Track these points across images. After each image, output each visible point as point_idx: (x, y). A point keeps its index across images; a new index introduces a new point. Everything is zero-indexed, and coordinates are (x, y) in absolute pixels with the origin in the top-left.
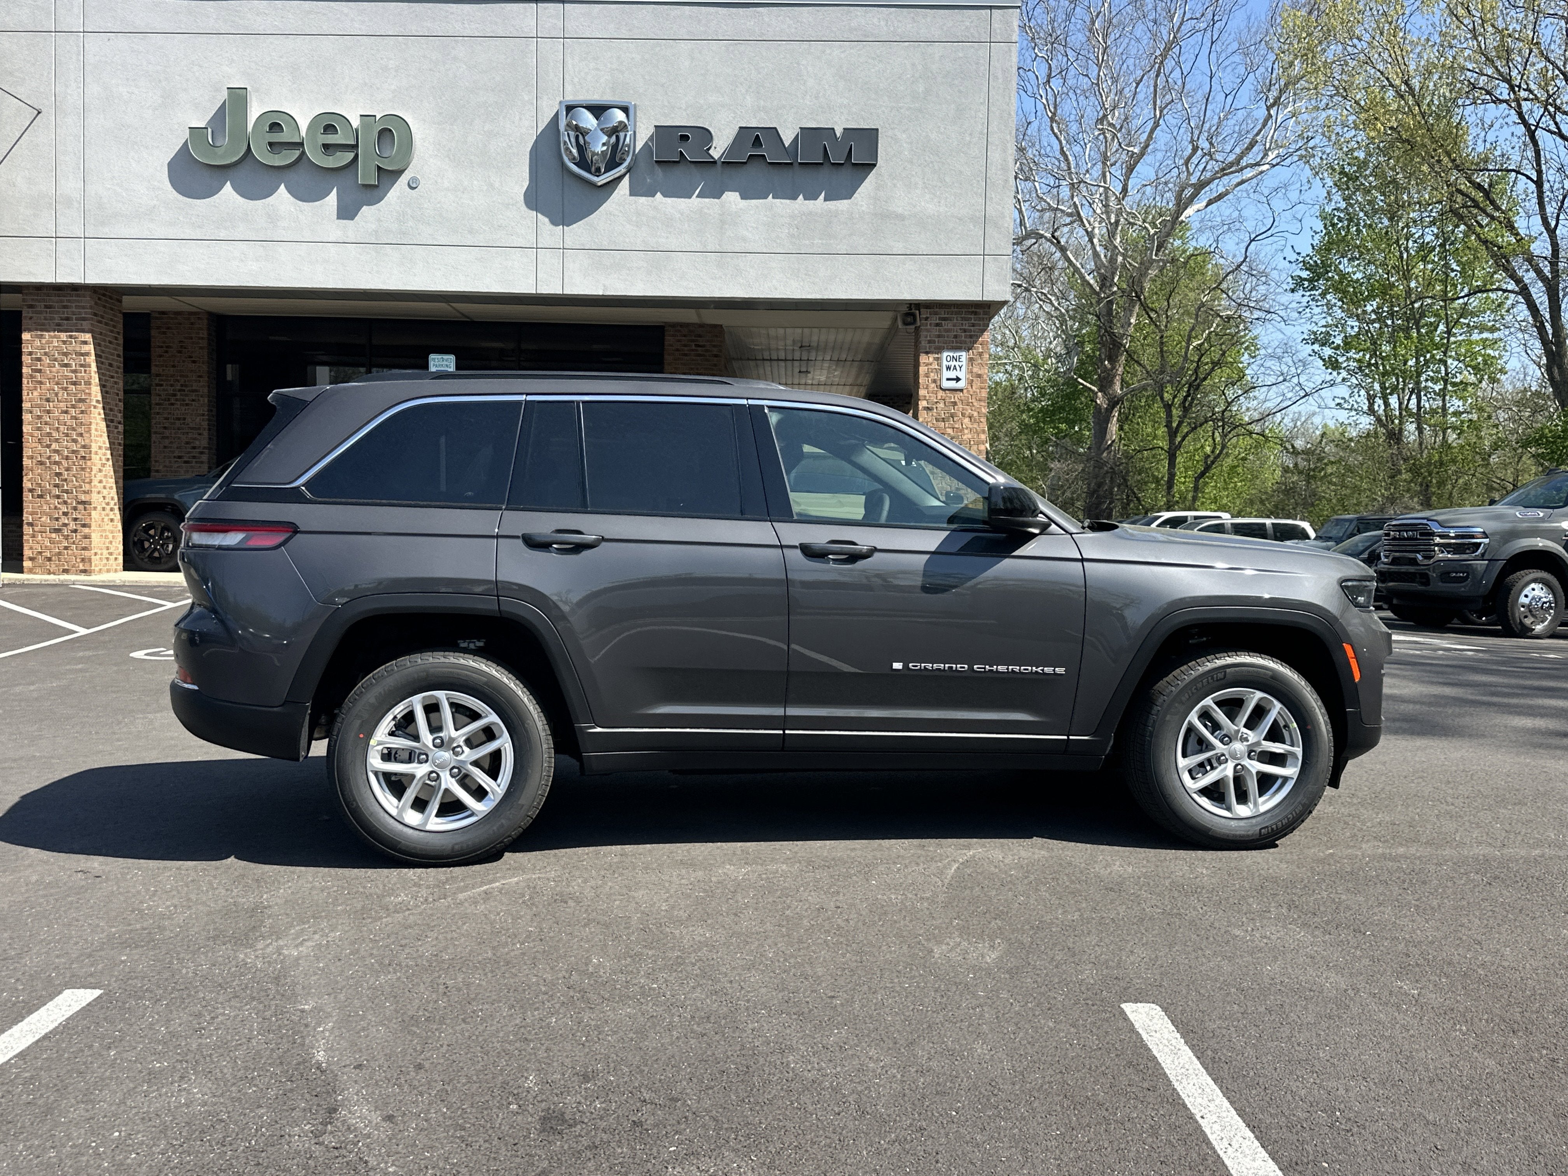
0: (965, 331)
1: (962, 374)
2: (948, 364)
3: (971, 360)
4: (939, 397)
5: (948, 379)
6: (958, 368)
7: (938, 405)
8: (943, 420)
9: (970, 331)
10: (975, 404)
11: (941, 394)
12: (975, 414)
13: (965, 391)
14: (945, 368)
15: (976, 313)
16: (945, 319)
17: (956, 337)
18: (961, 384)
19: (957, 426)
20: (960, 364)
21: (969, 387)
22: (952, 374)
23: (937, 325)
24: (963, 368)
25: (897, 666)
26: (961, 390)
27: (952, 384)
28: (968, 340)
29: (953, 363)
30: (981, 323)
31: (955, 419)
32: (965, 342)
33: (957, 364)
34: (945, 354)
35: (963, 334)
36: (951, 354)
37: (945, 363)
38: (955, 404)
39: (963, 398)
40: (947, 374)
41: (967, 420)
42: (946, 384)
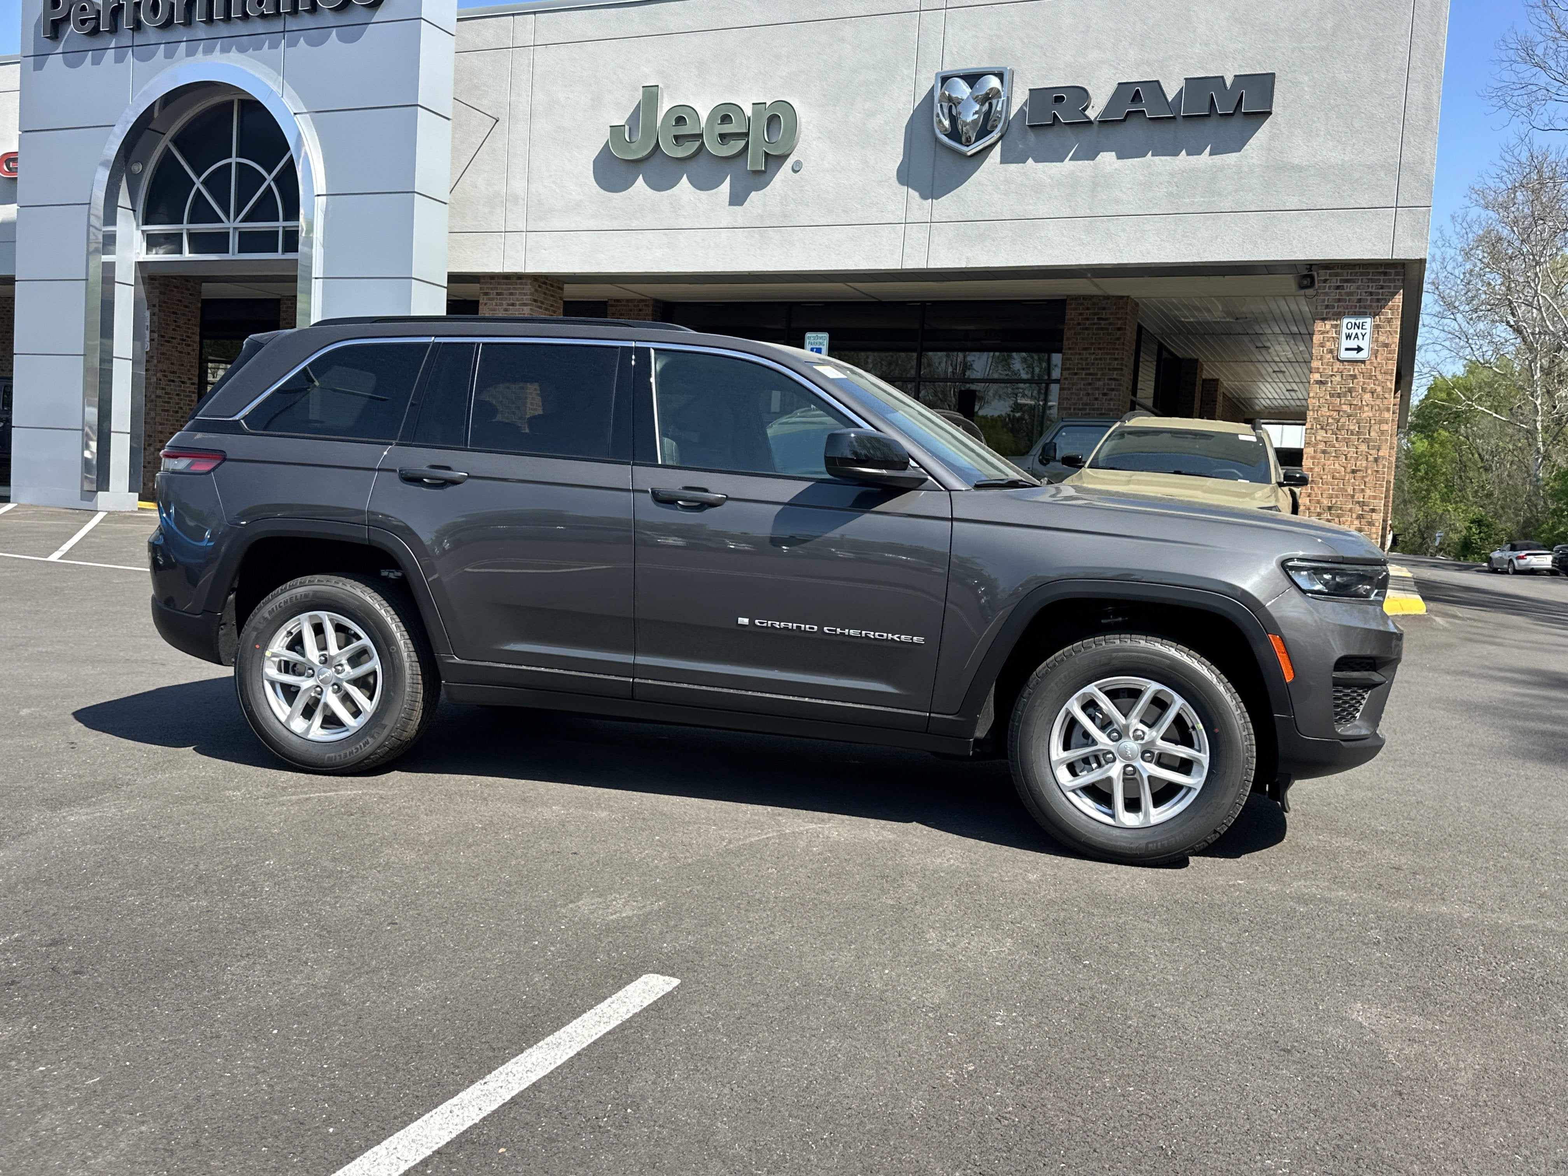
0: (1371, 294)
1: (1365, 344)
2: (1348, 331)
3: (1377, 327)
4: (1335, 370)
5: (1347, 349)
6: (1360, 337)
7: (1334, 379)
8: (1339, 395)
9: (1378, 294)
10: (1379, 377)
11: (1337, 366)
12: (1379, 389)
13: (1367, 362)
14: (1344, 337)
15: (1385, 274)
16: (1347, 281)
17: (1360, 300)
18: (1363, 355)
19: (1355, 403)
20: (1364, 332)
21: (1373, 358)
22: (1353, 344)
23: (1338, 287)
24: (1367, 337)
25: (744, 621)
26: (1363, 362)
27: (1353, 355)
28: (1375, 304)
29: (1354, 331)
30: (1392, 285)
31: (1353, 394)
32: (1371, 306)
33: (1359, 331)
34: (1345, 321)
35: (1369, 298)
36: (1353, 321)
37: (1345, 331)
38: (1354, 377)
39: (1365, 371)
40: (1345, 343)
41: (1367, 396)
42: (1344, 355)
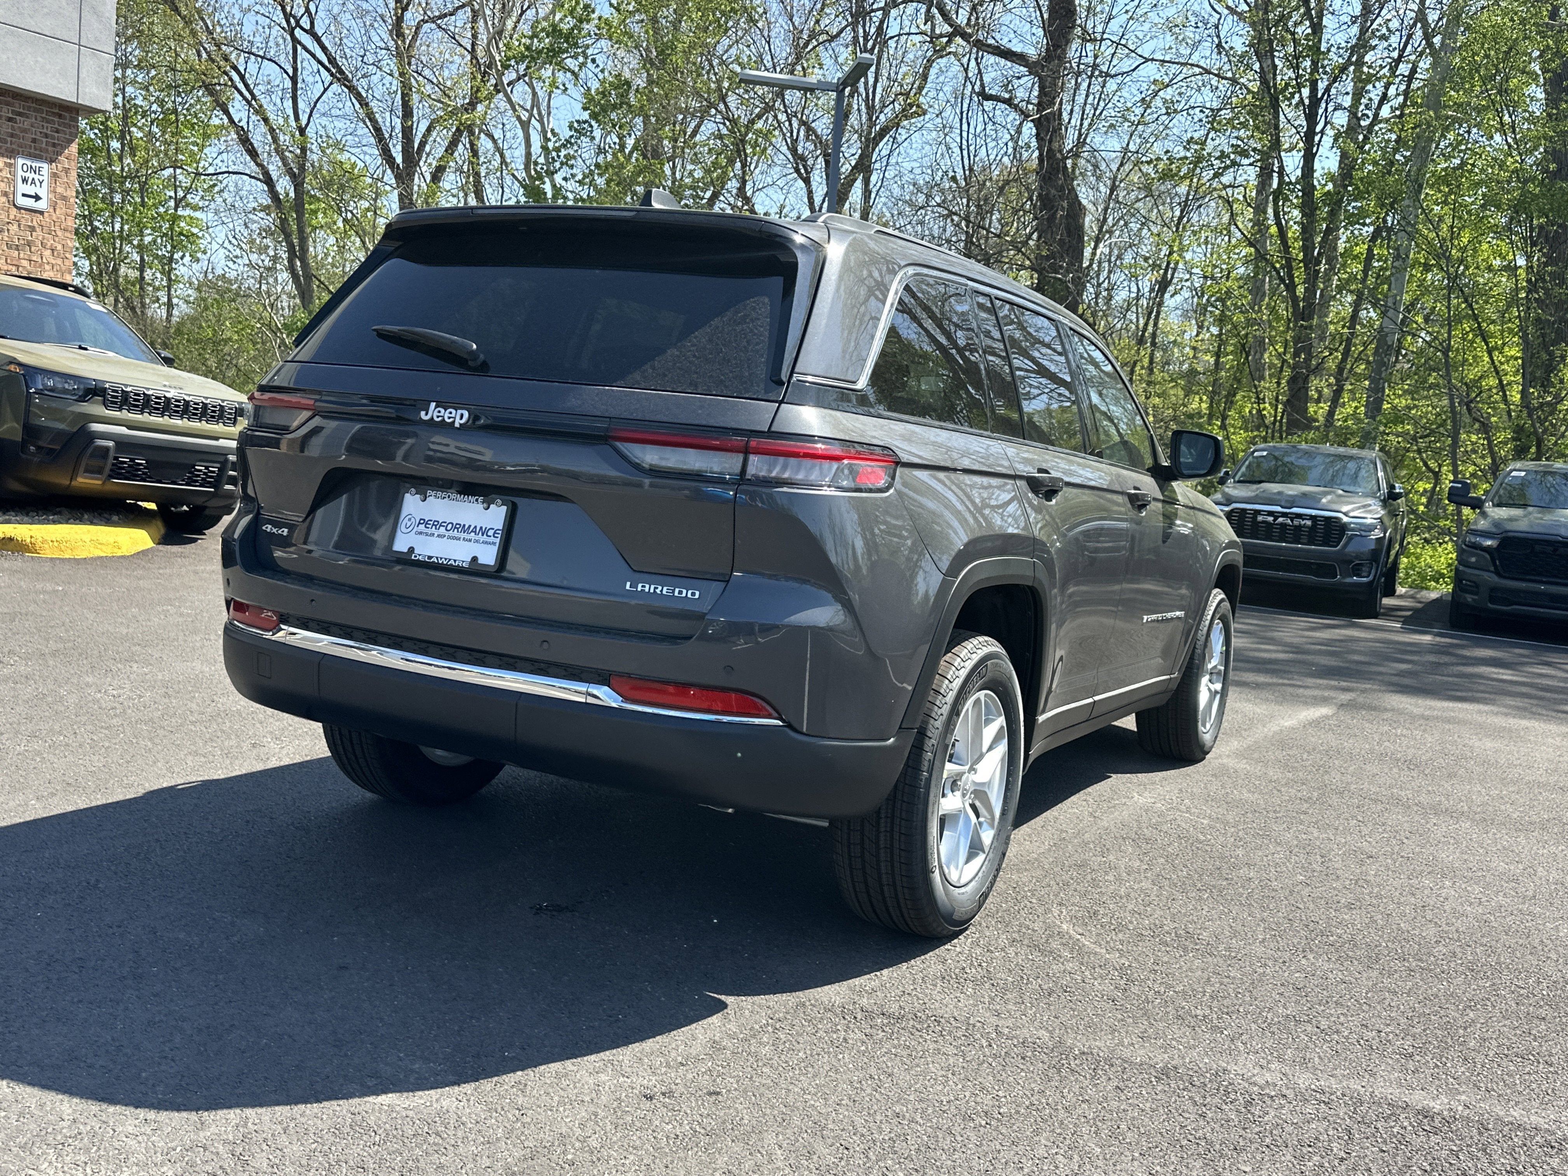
0: (46, 136)
1: (43, 192)
2: (24, 174)
3: (54, 176)
4: (12, 217)
5: (24, 195)
6: (38, 184)
7: (10, 227)
8: (17, 248)
9: (53, 138)
10: (59, 233)
11: (14, 211)
12: (59, 247)
13: (46, 215)
14: (20, 181)
15: (60, 116)
16: (20, 114)
17: (34, 141)
18: (42, 205)
19: (34, 258)
20: (41, 178)
21: (52, 210)
22: (31, 190)
23: (10, 119)
24: (45, 184)
26: (41, 213)
27: (30, 203)
28: (50, 149)
29: (31, 175)
30: (68, 131)
31: (33, 249)
32: (47, 151)
33: (36, 177)
34: (20, 161)
35: (44, 140)
36: (29, 163)
37: (20, 173)
38: (32, 229)
39: (43, 223)
40: (22, 188)
41: (47, 253)
42: (21, 201)
